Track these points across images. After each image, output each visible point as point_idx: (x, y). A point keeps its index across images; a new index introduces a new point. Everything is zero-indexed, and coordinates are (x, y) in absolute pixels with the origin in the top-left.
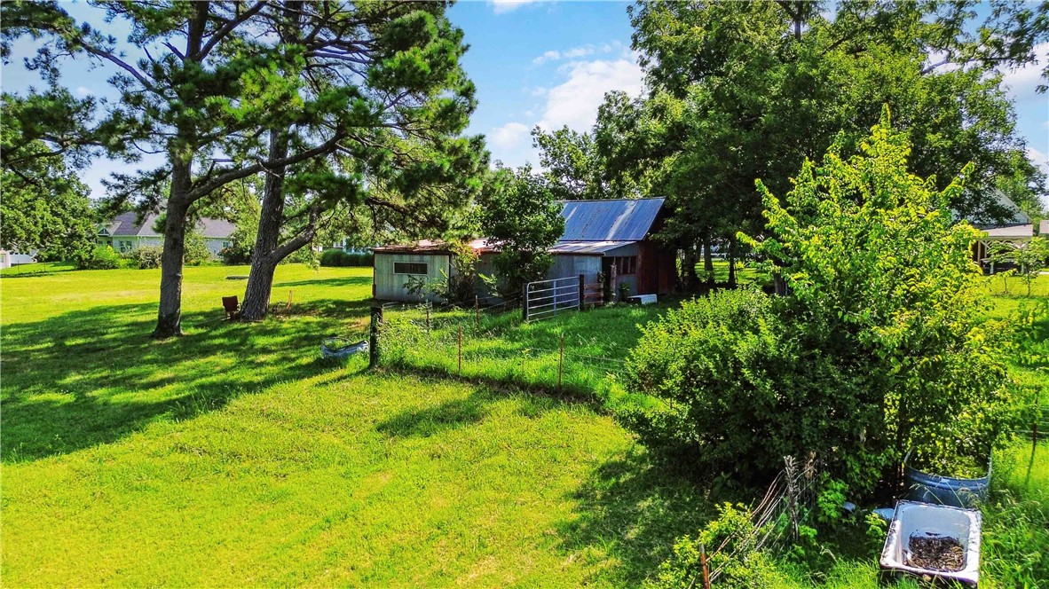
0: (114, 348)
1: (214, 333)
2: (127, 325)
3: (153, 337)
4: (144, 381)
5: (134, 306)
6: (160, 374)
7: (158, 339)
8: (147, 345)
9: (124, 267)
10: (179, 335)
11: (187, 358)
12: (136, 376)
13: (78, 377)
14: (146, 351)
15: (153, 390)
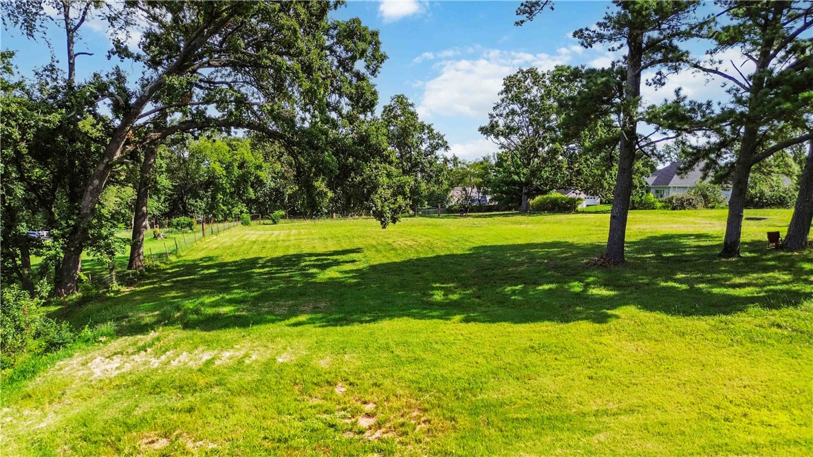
0: (695, 260)
1: (764, 257)
2: (695, 247)
3: (720, 256)
4: (728, 283)
5: (691, 235)
6: (737, 280)
7: (724, 257)
8: (718, 261)
9: (660, 208)
10: (739, 256)
11: (753, 272)
12: (722, 279)
13: (684, 276)
14: (719, 264)
15: (738, 289)
